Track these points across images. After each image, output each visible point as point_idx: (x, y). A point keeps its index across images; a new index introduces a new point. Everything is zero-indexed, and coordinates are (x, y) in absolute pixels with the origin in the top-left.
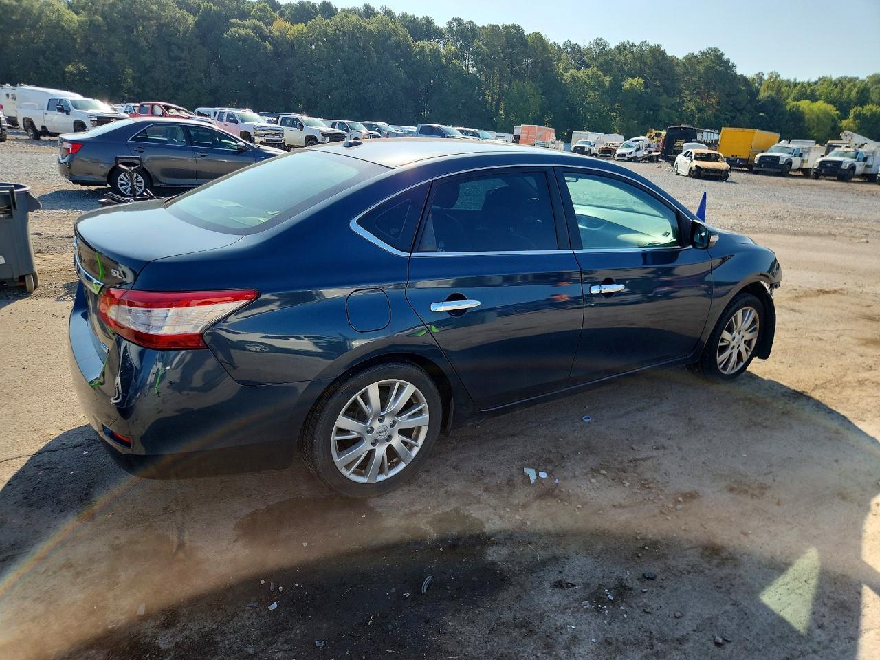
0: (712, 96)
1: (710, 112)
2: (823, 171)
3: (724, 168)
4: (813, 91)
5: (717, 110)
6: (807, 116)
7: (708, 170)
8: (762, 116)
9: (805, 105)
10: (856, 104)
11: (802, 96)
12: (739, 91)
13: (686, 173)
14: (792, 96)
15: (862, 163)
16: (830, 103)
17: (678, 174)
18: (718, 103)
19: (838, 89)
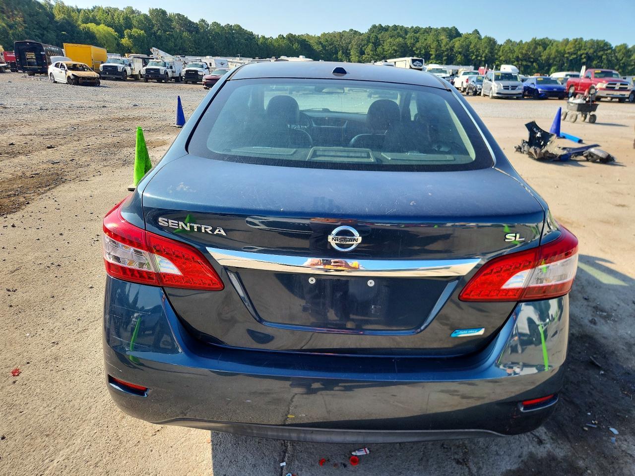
0: (17, 15)
1: (20, 29)
2: (150, 76)
3: (96, 76)
4: (94, 17)
5: (26, 28)
6: (97, 35)
7: (84, 78)
8: (64, 34)
9: (92, 26)
10: (126, 28)
11: (87, 20)
12: (38, 13)
13: (65, 81)
14: (80, 19)
15: (170, 70)
16: (108, 26)
17: (56, 82)
18: (25, 22)
19: (110, 16)
